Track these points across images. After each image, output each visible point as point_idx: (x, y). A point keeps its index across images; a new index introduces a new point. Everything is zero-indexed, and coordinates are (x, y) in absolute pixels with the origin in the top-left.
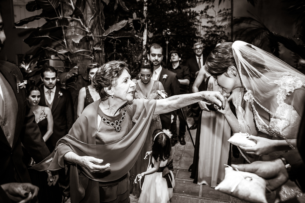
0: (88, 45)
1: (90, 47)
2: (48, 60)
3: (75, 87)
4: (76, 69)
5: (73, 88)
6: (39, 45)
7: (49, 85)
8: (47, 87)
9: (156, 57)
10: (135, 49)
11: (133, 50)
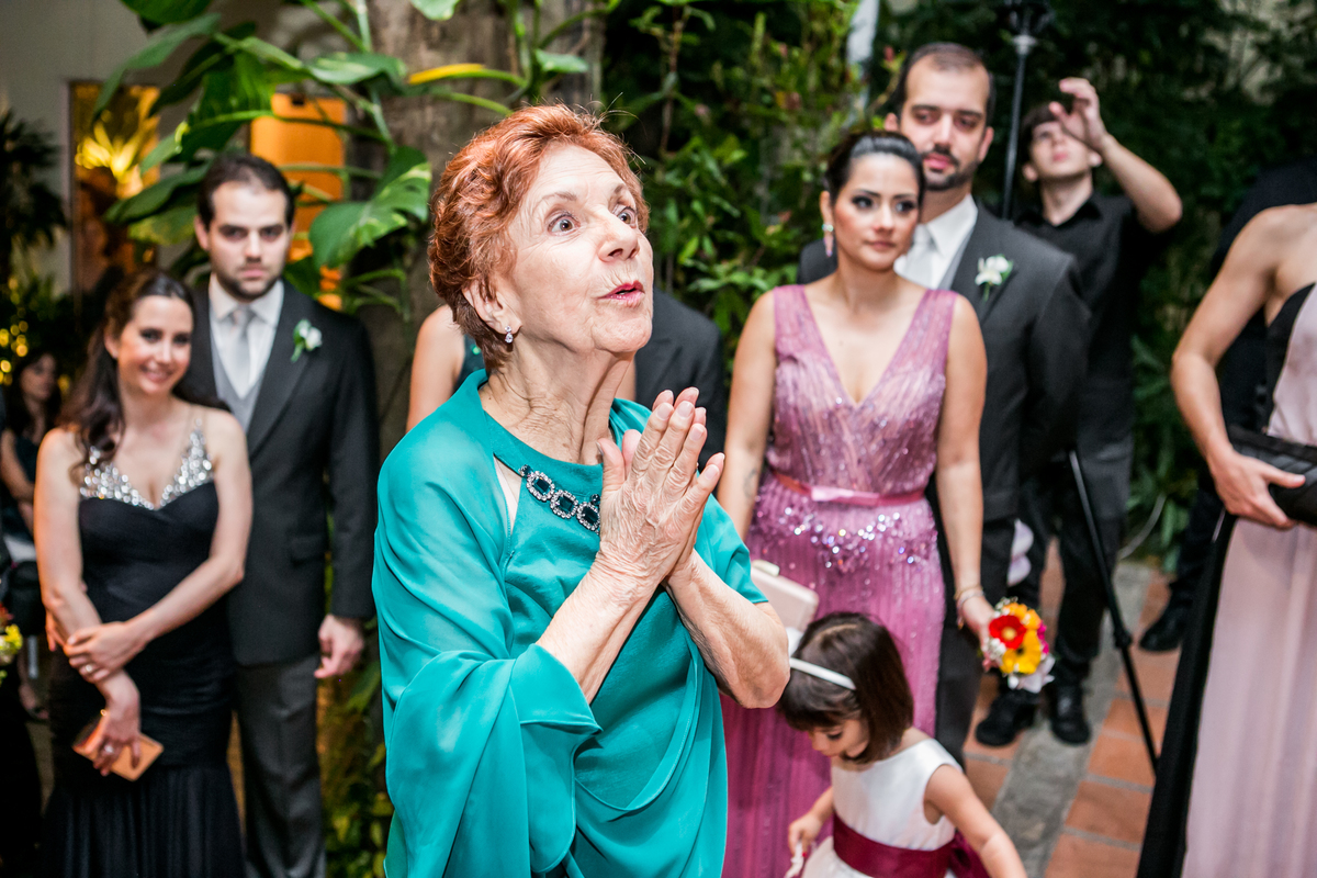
0: (502, 35)
1: (511, 51)
2: (248, 122)
3: (402, 304)
4: (418, 186)
5: (390, 308)
6: (200, 25)
7: (243, 269)
8: (233, 288)
9: (944, 129)
10: (801, 82)
11: (783, 88)
